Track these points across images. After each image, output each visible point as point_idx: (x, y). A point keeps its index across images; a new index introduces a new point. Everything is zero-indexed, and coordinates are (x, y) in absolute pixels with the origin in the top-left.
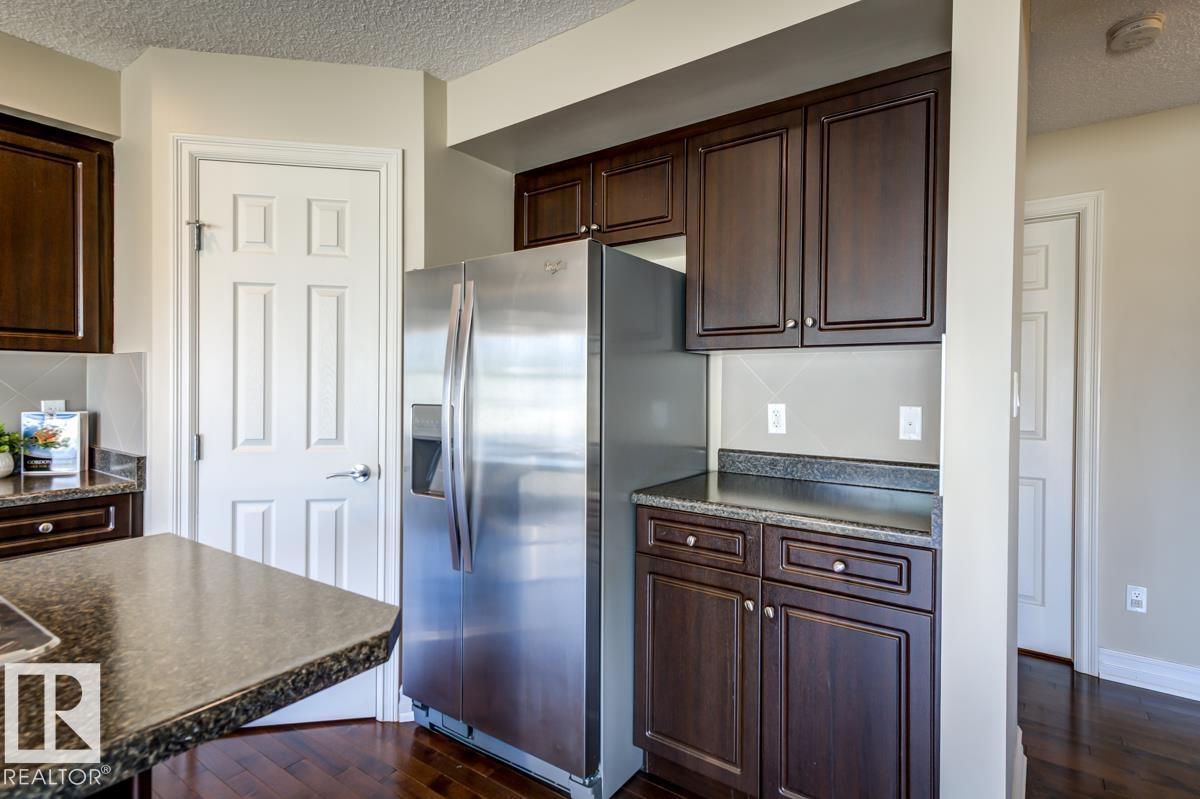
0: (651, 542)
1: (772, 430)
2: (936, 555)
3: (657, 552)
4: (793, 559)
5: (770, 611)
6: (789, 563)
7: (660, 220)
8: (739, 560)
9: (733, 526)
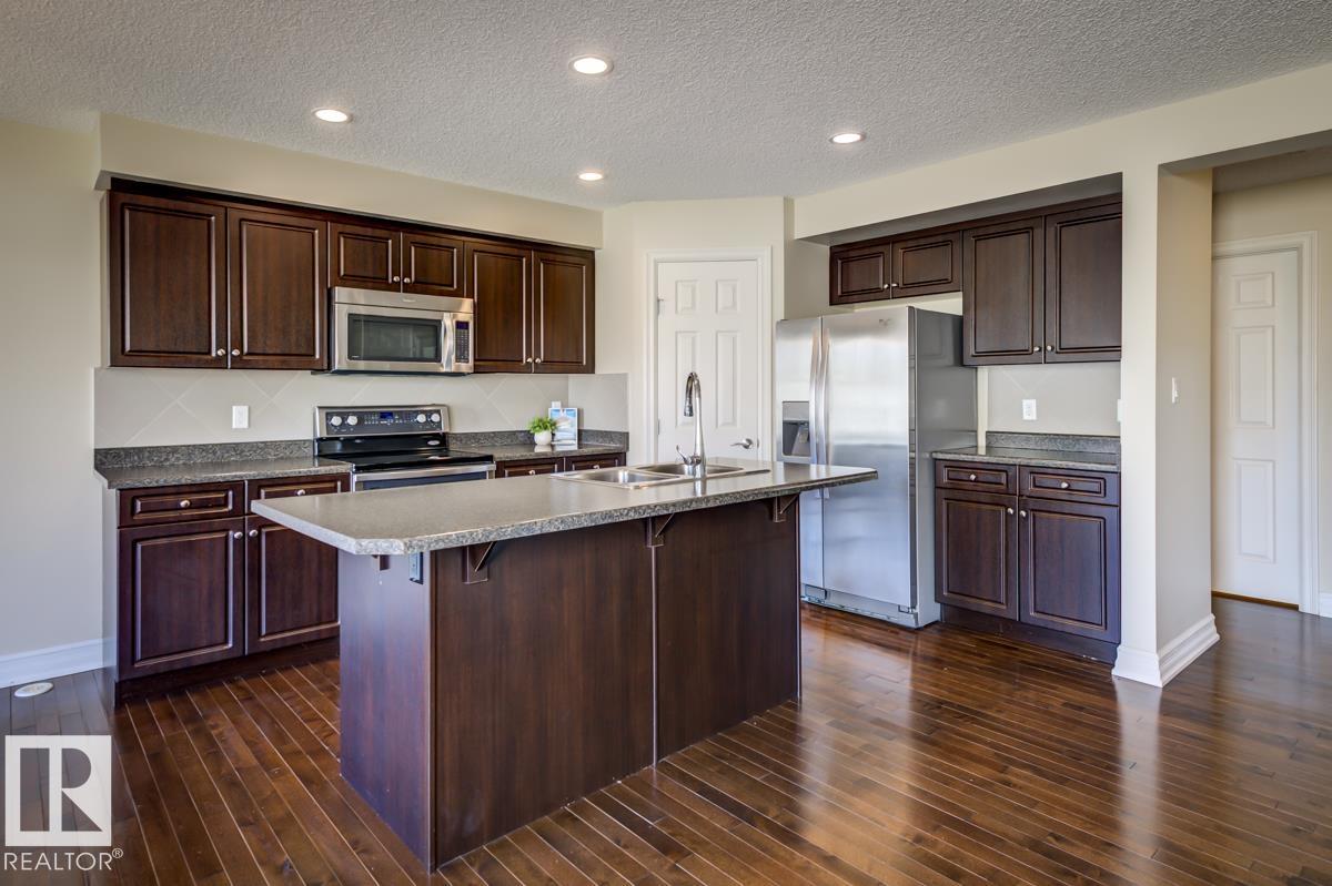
0: (945, 480)
1: (1026, 417)
2: (1118, 474)
3: (948, 486)
4: (1037, 484)
5: (1023, 513)
6: (1035, 486)
7: (945, 281)
8: (1004, 487)
9: (999, 467)
